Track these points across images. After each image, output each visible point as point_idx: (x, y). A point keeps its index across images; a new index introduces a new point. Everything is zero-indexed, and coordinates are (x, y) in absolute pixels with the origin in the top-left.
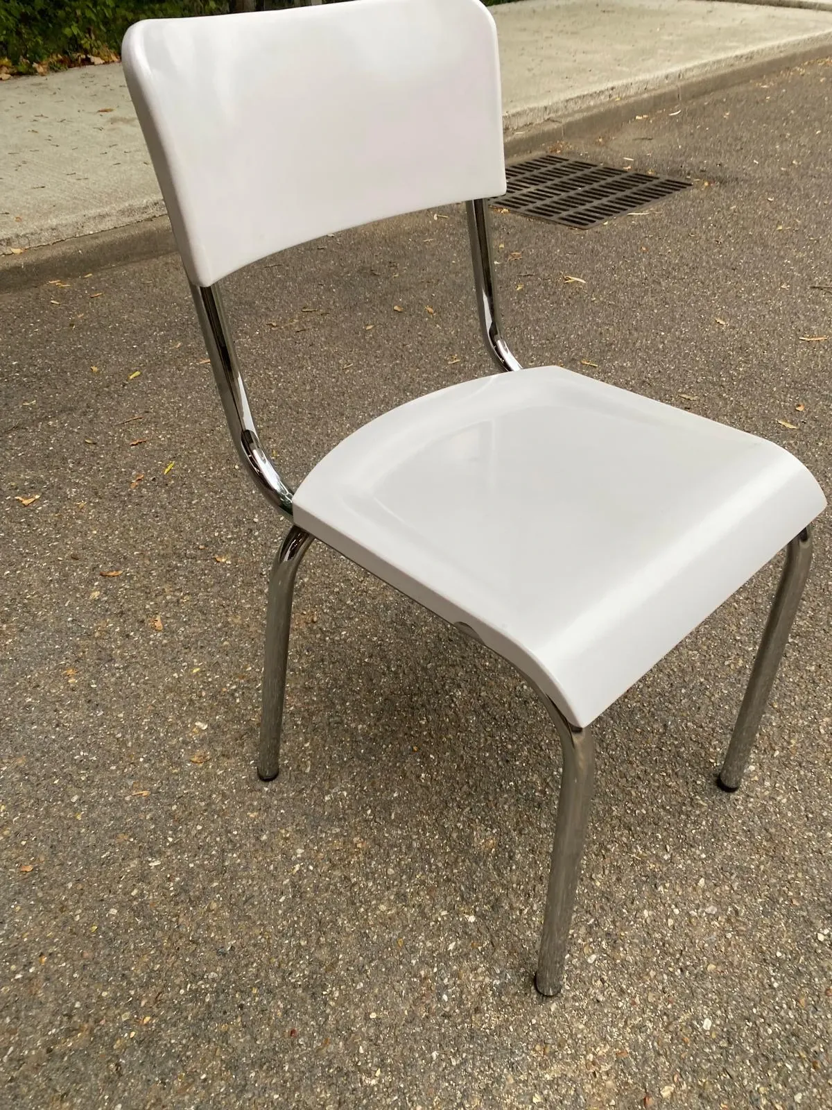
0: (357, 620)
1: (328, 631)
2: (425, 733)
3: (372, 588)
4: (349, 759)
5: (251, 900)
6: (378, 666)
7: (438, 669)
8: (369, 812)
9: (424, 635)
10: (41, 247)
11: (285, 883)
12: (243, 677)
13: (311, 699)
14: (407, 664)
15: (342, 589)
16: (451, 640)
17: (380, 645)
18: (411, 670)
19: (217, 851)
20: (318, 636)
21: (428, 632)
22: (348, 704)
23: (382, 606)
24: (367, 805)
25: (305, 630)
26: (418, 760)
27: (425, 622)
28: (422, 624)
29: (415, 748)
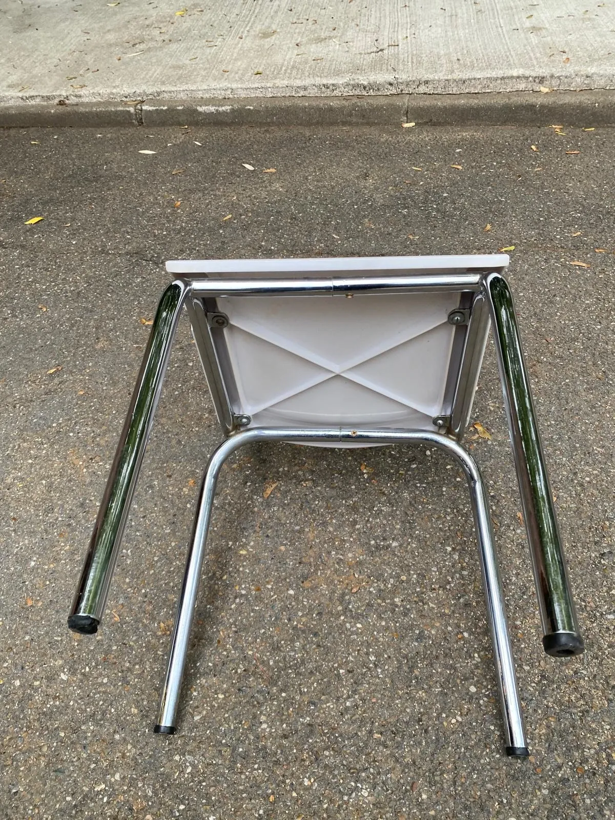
0: (383, 623)
1: (351, 611)
2: (294, 794)
3: (431, 605)
4: (226, 745)
5: (59, 774)
6: (343, 686)
7: (381, 748)
8: (182, 807)
9: (413, 699)
10: (566, 92)
11: (84, 788)
12: (258, 589)
13: (269, 660)
14: (364, 712)
15: (408, 581)
16: (426, 731)
17: (369, 669)
18: (361, 721)
19: (91, 710)
20: (340, 608)
21: (421, 701)
22: (284, 695)
23: (417, 632)
24: (188, 799)
25: (339, 592)
26: (261, 812)
27: (430, 687)
28: (425, 686)
29: (272, 798)
